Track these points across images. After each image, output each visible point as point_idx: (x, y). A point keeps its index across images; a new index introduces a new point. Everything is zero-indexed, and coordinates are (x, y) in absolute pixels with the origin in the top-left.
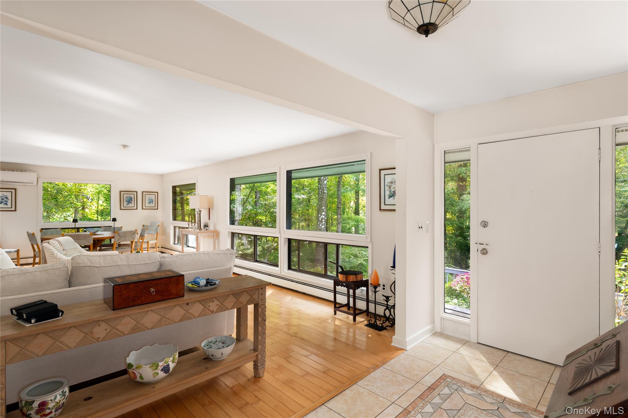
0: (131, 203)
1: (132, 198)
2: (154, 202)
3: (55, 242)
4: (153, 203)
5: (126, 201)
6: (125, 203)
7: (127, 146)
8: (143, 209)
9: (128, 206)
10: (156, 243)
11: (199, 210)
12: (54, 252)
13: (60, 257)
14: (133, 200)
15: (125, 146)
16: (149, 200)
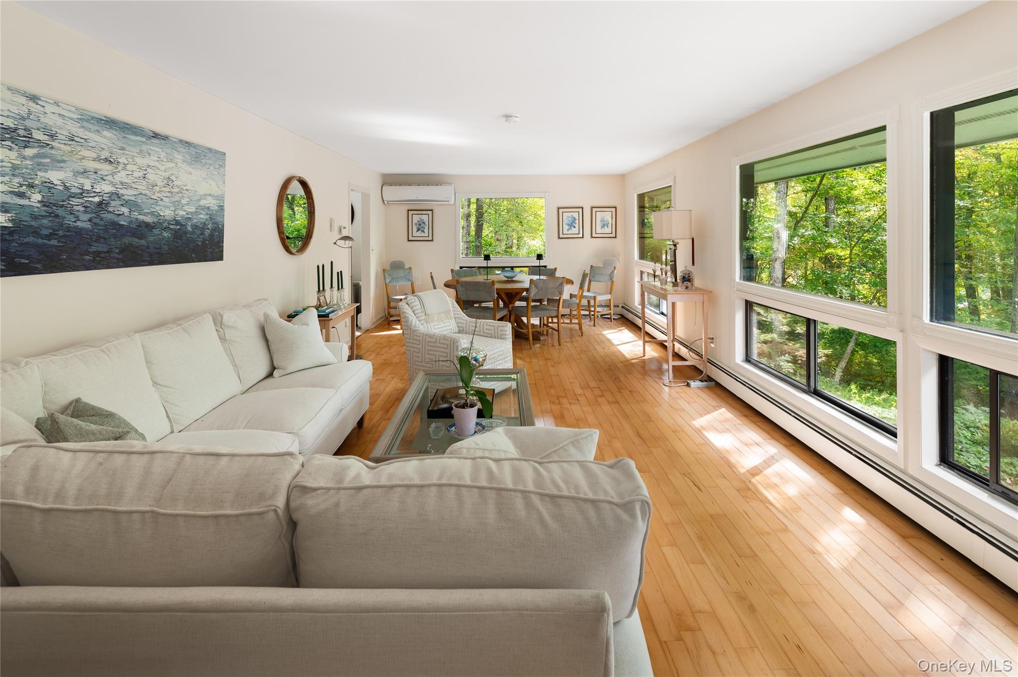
0: (575, 227)
1: (575, 219)
2: (610, 225)
3: (413, 300)
4: (608, 227)
5: (566, 224)
6: (566, 227)
7: (512, 116)
8: (592, 237)
9: (570, 232)
10: (610, 299)
11: (672, 243)
12: (408, 318)
13: (415, 327)
14: (577, 221)
15: (507, 117)
16: (602, 220)
